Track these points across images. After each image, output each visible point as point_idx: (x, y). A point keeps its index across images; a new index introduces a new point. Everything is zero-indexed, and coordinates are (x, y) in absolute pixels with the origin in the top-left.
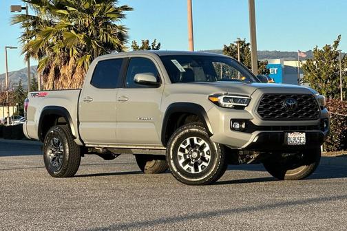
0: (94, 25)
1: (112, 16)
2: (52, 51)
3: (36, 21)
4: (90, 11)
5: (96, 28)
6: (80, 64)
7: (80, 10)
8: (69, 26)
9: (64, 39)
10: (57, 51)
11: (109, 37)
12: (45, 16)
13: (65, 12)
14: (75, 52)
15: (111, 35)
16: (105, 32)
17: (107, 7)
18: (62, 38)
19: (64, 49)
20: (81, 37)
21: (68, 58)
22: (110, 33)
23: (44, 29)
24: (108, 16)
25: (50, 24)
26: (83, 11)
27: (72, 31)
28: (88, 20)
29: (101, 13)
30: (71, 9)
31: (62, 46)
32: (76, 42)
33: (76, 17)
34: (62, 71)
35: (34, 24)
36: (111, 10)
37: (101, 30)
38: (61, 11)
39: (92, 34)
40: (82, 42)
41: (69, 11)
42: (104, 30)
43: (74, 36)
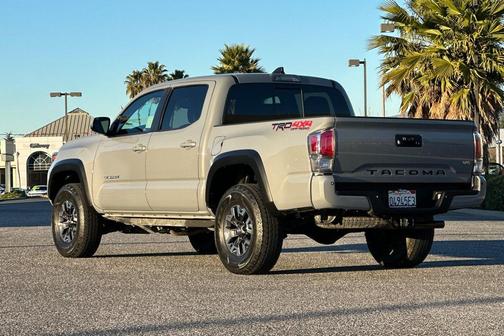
0: (474, 49)
1: (499, 36)
2: (419, 83)
3: (399, 45)
4: (469, 30)
5: (476, 54)
6: (455, 100)
7: (455, 28)
8: (441, 51)
9: (434, 67)
10: (425, 83)
11: (494, 64)
12: (411, 38)
13: (436, 32)
14: (449, 85)
15: (497, 62)
16: (489, 59)
17: (492, 25)
18: (431, 67)
19: (433, 81)
20: (456, 65)
21: (440, 93)
22: (495, 60)
23: (410, 54)
24: (494, 36)
25: (417, 48)
26: (460, 31)
27: (445, 58)
28: (465, 43)
29: (484, 33)
30: (443, 28)
31: (432, 77)
32: (450, 72)
33: (451, 38)
34: (432, 110)
35: (396, 48)
36: (497, 29)
37: (483, 56)
38: (432, 31)
39: (471, 61)
40: (457, 71)
41: (441, 31)
42: (488, 56)
43: (447, 65)
